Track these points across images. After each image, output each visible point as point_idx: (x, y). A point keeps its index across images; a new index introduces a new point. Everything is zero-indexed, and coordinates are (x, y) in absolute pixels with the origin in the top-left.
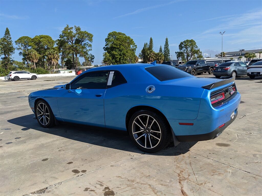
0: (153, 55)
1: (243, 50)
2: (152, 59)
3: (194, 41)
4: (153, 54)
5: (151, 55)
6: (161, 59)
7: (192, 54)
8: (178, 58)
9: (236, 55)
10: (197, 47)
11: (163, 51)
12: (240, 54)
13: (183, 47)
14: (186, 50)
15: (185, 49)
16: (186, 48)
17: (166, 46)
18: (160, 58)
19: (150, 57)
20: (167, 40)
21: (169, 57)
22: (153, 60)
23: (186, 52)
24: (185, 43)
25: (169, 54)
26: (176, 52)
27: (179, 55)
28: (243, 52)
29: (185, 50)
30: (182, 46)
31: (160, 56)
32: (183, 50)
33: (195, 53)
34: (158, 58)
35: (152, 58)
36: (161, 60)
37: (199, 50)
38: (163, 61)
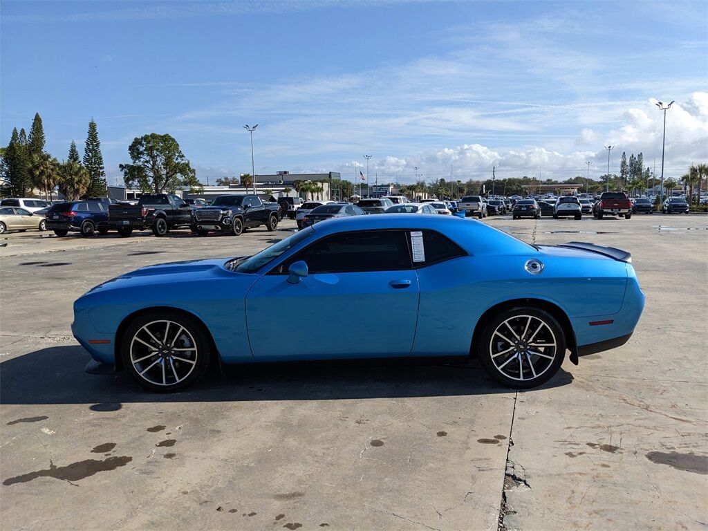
0: (52, 170)
1: (285, 173)
2: (51, 181)
3: (173, 140)
4: (52, 167)
5: (47, 168)
6: (79, 182)
7: (167, 173)
8: (127, 181)
9: (270, 183)
10: (183, 156)
11: (81, 159)
12: (280, 182)
13: (142, 153)
14: (151, 162)
15: (148, 158)
16: (153, 157)
17: (92, 144)
18: (76, 179)
19: (42, 173)
20: (92, 127)
21: (103, 178)
22: (52, 184)
23: (150, 166)
24: (148, 143)
25: (102, 168)
26: (121, 166)
27: (132, 173)
28: (286, 178)
29: (147, 162)
30: (138, 149)
31: (76, 174)
32: (142, 160)
33: (176, 173)
34: (71, 179)
35: (49, 176)
36: (81, 186)
37: (187, 165)
38: (85, 188)
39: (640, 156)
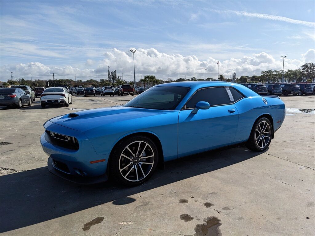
39: (115, 71)
